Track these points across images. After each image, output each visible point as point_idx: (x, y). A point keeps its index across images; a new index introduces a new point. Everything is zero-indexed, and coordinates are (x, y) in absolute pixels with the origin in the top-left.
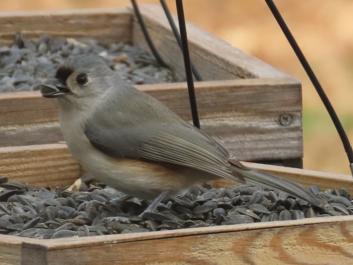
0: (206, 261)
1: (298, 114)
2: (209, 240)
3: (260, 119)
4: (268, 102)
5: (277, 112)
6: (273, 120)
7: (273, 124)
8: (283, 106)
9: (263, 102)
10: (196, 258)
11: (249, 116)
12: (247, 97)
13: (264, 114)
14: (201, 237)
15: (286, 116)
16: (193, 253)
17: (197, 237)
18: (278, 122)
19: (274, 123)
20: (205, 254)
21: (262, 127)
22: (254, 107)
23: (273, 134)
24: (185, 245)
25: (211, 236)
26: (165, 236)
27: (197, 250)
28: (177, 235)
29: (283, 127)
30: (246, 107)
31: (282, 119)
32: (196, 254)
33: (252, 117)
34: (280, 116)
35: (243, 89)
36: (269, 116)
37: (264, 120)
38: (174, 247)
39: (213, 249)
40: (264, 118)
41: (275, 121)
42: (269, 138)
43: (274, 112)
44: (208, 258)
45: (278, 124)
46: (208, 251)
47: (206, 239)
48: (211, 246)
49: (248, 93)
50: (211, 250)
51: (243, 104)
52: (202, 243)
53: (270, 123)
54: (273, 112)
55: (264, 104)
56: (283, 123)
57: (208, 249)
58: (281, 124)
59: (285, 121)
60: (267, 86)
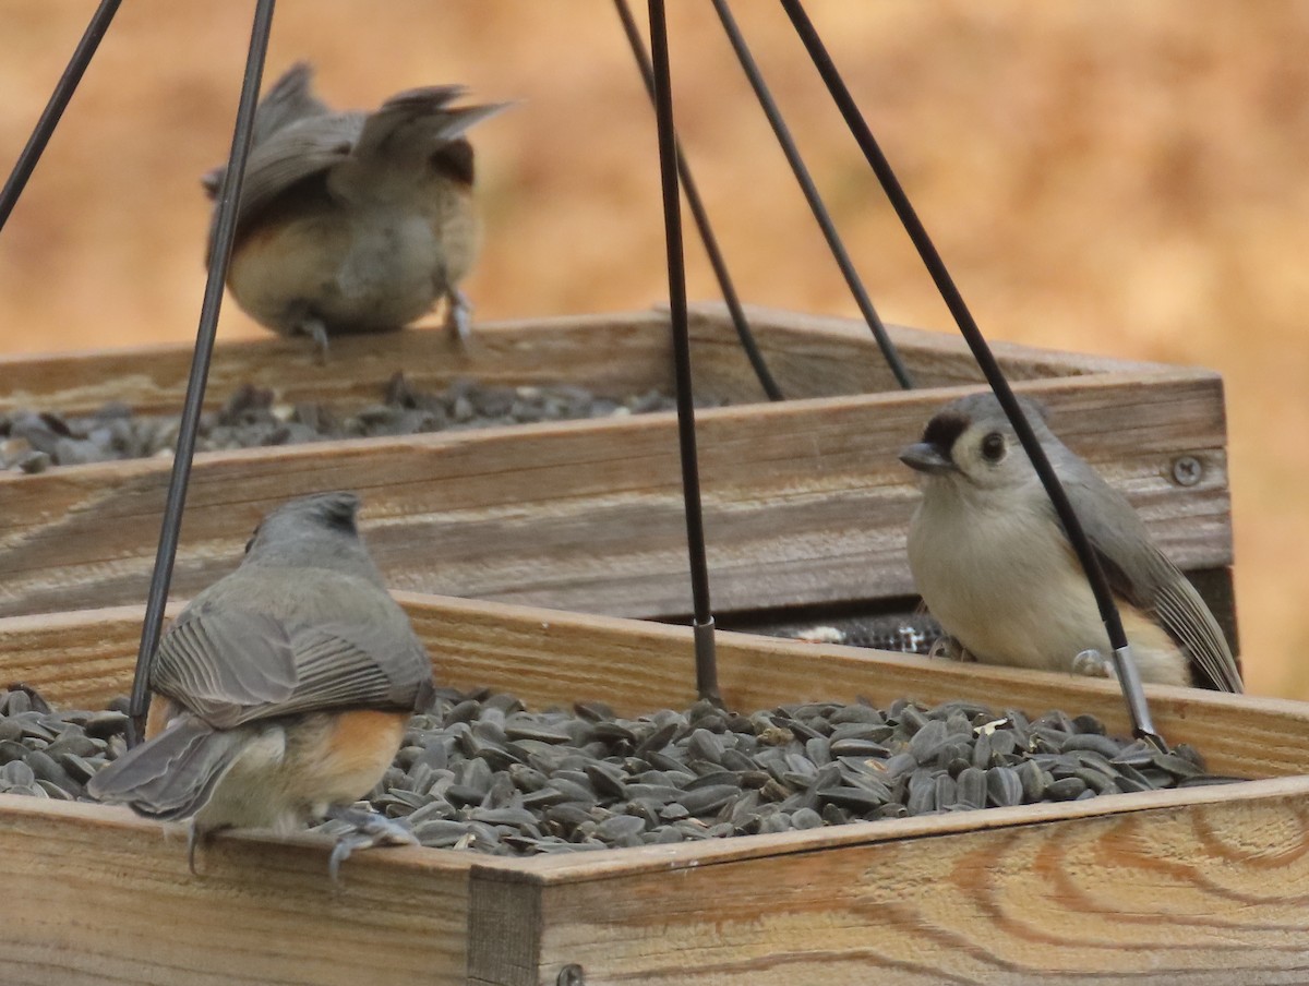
0: (894, 909)
1: (1218, 455)
2: (900, 856)
3: (1123, 472)
4: (1142, 427)
5: (1166, 452)
6: (1156, 472)
7: (1158, 483)
8: (1177, 435)
9: (1129, 428)
10: (872, 899)
11: (1097, 463)
12: (1090, 415)
13: (1134, 456)
14: (885, 848)
15: (1187, 462)
16: (865, 888)
17: (874, 849)
18: (1169, 478)
19: (1160, 478)
20: (893, 890)
21: (1130, 490)
22: (1109, 440)
23: (1158, 508)
24: (848, 869)
25: (906, 845)
26: (802, 847)
27: (874, 881)
28: (830, 844)
29: (1183, 489)
30: (1088, 440)
31: (1178, 470)
32: (871, 890)
33: (1103, 466)
34: (1174, 461)
35: (1079, 395)
36: (1147, 464)
37: (1134, 474)
38: (823, 873)
39: (911, 877)
40: (1134, 468)
41: (1161, 475)
42: (1148, 518)
43: (1158, 453)
44: (899, 900)
45: (1168, 482)
46: (899, 882)
47: (893, 853)
48: (906, 869)
49: (1093, 405)
50: (906, 880)
51: (1080, 433)
52: (884, 864)
53: (1149, 480)
54: (1152, 452)
55: (1134, 432)
56: (1182, 479)
57: (899, 878)
58: (1177, 483)
59: (1185, 473)
60: (1138, 387)
